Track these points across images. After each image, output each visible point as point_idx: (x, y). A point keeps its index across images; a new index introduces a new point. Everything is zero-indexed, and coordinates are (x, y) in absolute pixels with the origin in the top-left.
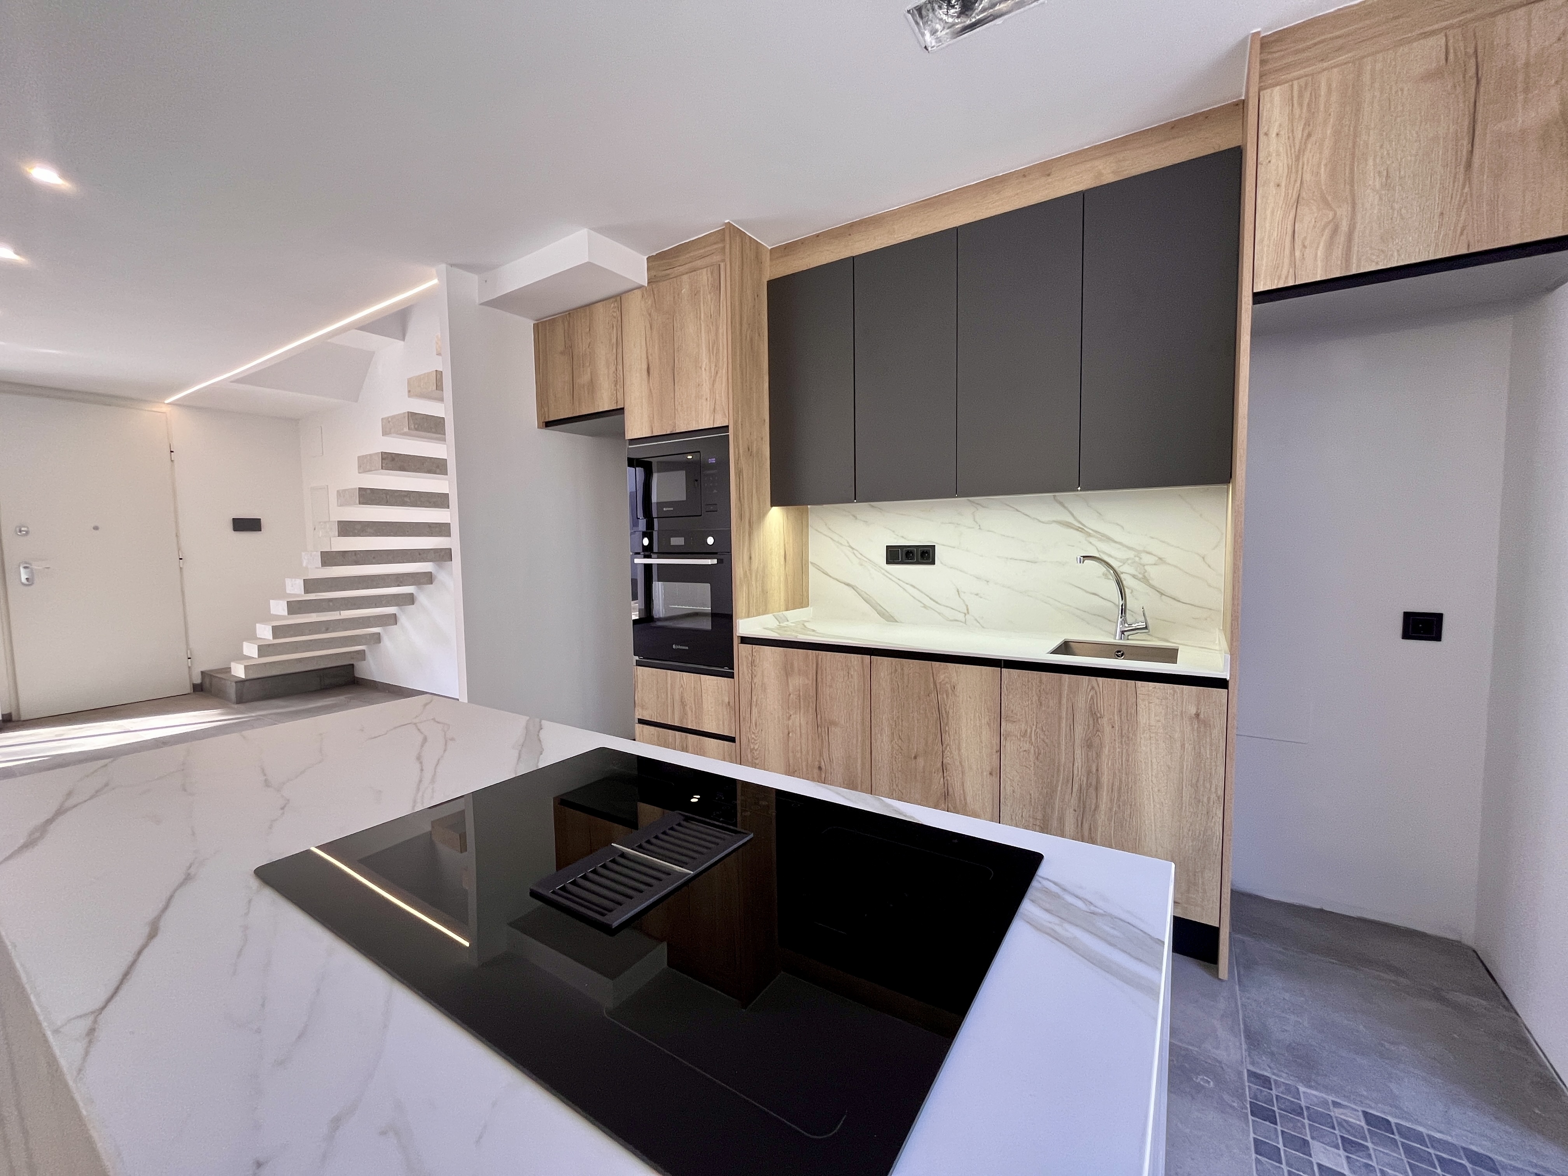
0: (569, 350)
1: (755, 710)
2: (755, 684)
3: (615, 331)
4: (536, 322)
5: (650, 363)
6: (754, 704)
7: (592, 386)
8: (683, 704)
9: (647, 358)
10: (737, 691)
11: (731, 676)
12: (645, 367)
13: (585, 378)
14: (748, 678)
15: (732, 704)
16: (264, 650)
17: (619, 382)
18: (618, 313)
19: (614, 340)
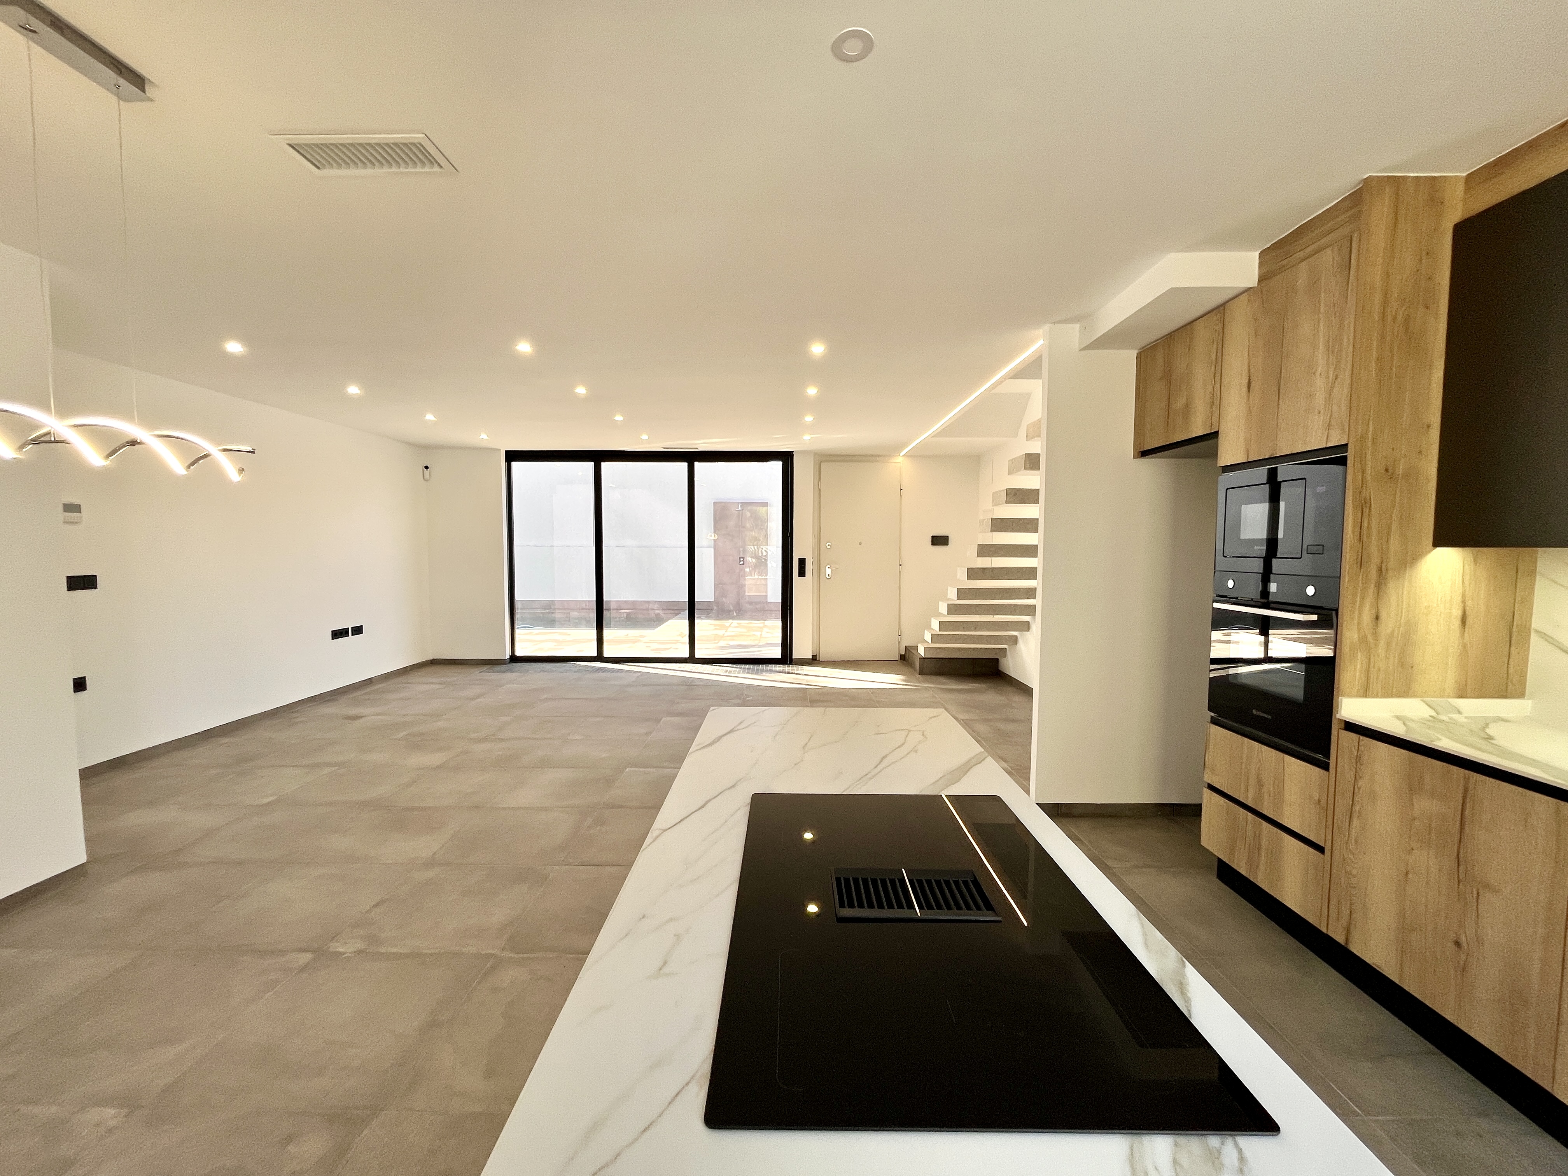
0: (1168, 376)
1: (1356, 822)
2: (1359, 789)
3: (1215, 346)
4: (1140, 351)
5: (1252, 376)
6: (1355, 815)
7: (1187, 408)
8: (1260, 784)
9: (1249, 370)
10: (1332, 790)
11: (1325, 767)
12: (1245, 381)
13: (1180, 403)
14: (1350, 775)
15: (1323, 802)
16: (935, 638)
17: (1216, 403)
18: (1220, 325)
19: (1213, 357)
